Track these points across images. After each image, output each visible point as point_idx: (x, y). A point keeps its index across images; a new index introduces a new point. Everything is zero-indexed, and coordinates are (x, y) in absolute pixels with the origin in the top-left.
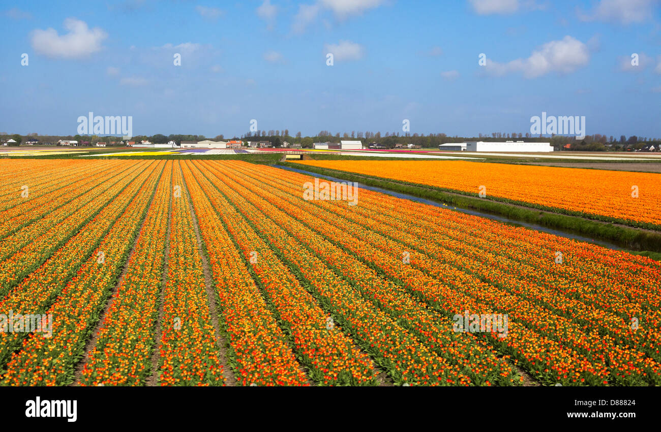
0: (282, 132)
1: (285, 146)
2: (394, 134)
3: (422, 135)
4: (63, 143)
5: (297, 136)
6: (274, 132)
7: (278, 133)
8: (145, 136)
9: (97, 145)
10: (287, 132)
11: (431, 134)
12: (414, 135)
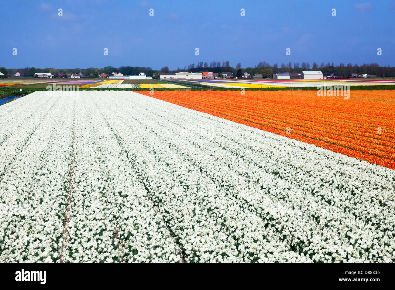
0: (224, 64)
1: (246, 77)
2: (329, 64)
3: (356, 65)
4: (40, 75)
5: (237, 67)
6: (216, 63)
7: (220, 65)
8: (96, 68)
9: (72, 77)
10: (228, 63)
11: (364, 64)
12: (348, 65)
